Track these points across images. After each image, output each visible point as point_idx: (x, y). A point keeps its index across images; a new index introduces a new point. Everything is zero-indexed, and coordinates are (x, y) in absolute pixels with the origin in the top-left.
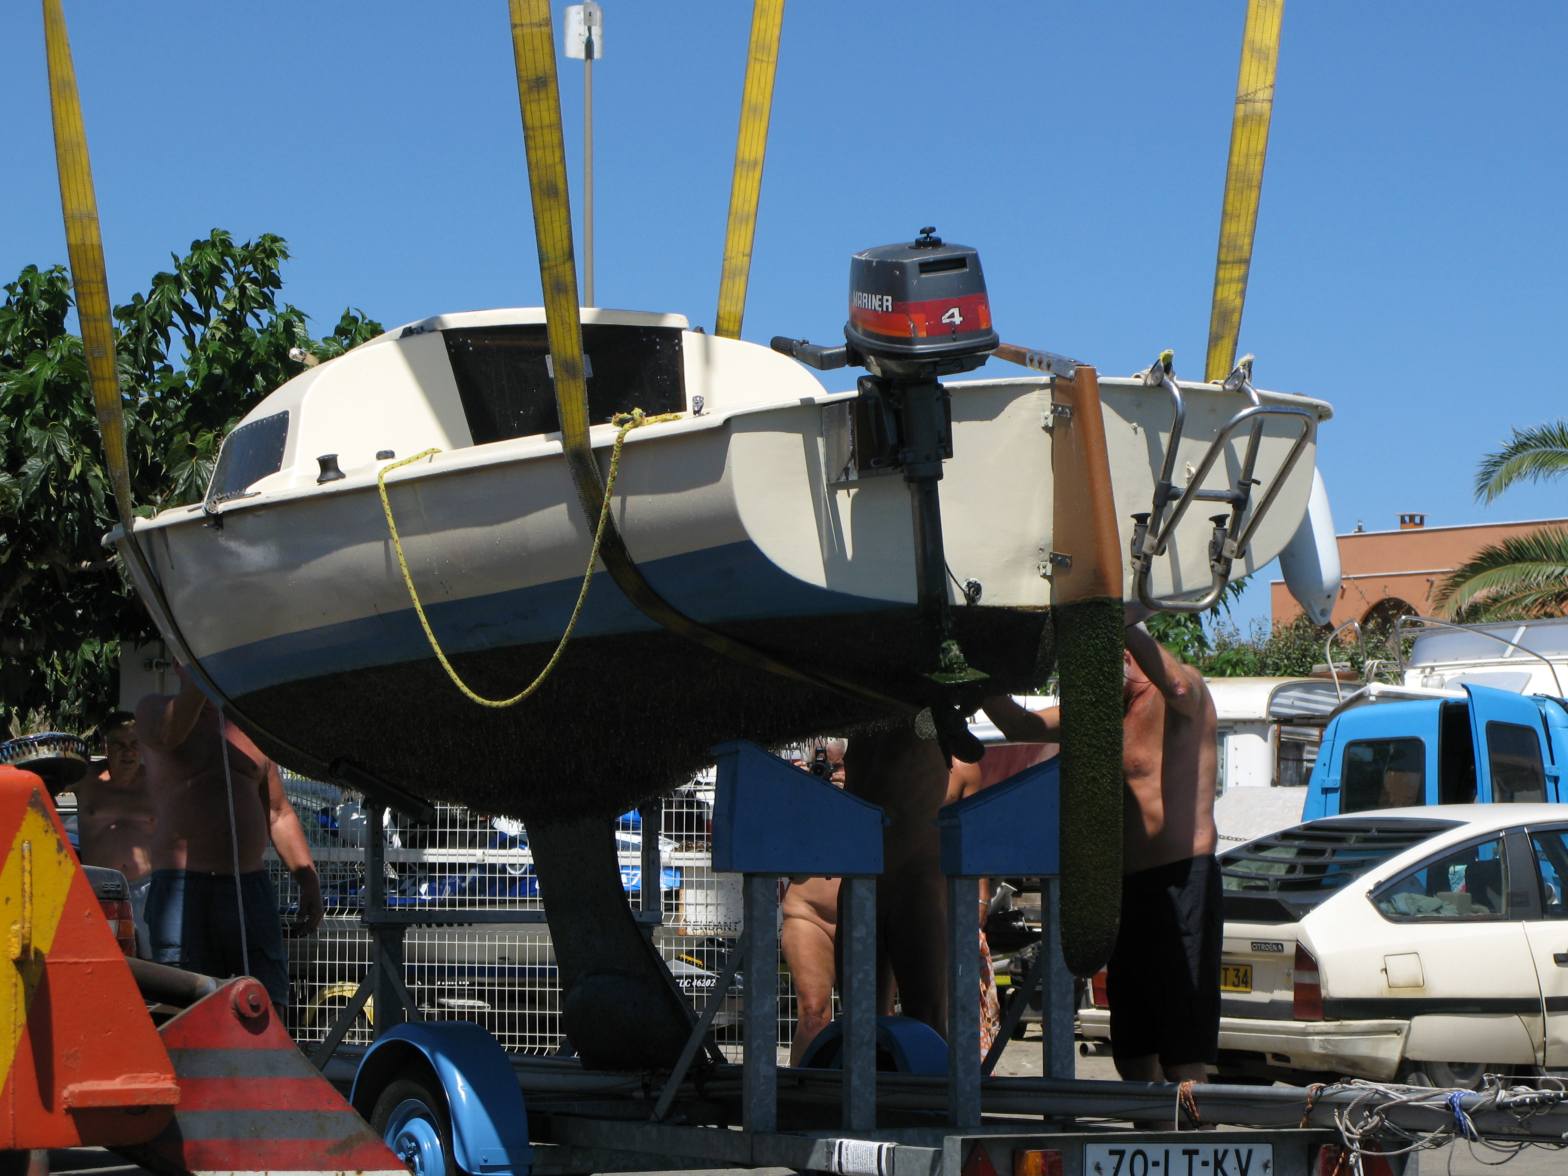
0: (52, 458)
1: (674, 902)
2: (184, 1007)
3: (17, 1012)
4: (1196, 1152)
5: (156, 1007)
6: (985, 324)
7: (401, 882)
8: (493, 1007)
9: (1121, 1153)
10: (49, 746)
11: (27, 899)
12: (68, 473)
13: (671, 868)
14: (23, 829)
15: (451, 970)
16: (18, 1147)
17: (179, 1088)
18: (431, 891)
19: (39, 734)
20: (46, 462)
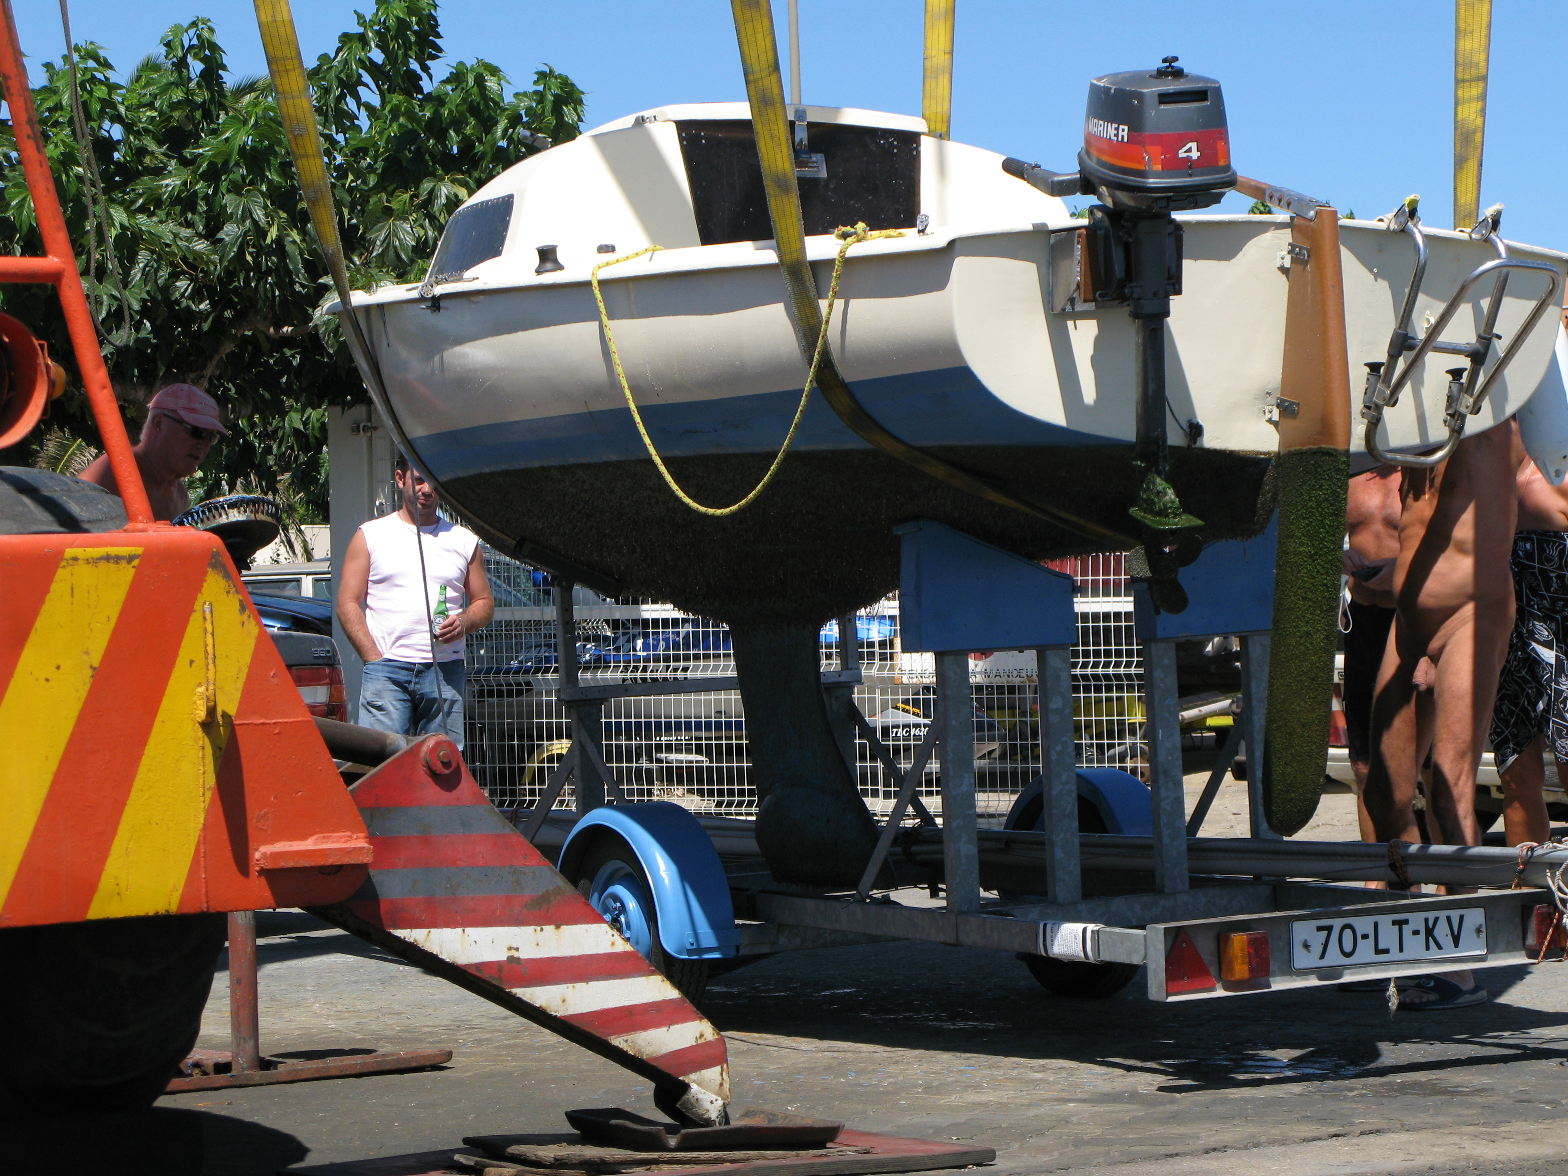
0: (248, 223)
1: (888, 651)
2: (375, 766)
3: (206, 775)
4: (1406, 922)
5: (347, 766)
6: (1223, 161)
7: (615, 639)
8: (711, 761)
9: (1329, 929)
10: (239, 508)
11: (210, 661)
12: (265, 237)
13: (884, 617)
14: (203, 590)
15: (668, 725)
16: (212, 910)
17: (372, 847)
18: (646, 647)
19: (228, 497)
20: (241, 228)
